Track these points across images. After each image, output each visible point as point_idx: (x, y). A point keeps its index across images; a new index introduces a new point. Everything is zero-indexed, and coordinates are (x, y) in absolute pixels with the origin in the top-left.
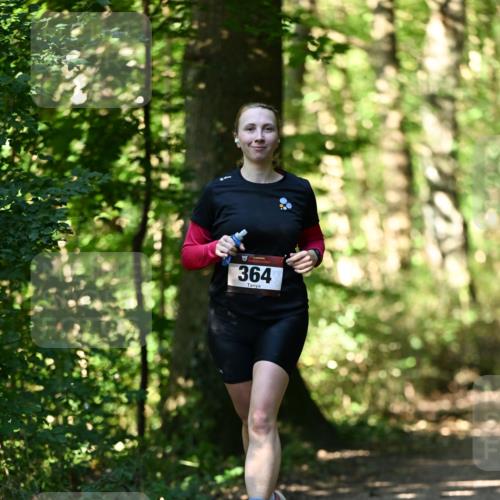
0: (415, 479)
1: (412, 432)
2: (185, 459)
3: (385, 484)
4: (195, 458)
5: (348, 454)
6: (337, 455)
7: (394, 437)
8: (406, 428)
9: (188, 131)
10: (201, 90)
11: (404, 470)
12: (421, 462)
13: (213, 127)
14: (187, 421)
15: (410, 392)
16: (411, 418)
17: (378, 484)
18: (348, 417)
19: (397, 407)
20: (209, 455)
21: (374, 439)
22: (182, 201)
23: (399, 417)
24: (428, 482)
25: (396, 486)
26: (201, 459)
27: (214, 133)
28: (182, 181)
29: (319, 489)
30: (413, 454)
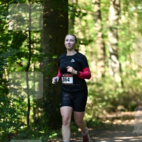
0: (106, 137)
1: (105, 123)
2: (41, 131)
3: (97, 138)
4: (43, 131)
7: (100, 125)
8: (103, 122)
9: (41, 38)
10: (45, 26)
11: (103, 134)
12: (108, 132)
13: (48, 37)
14: (41, 120)
15: (104, 112)
16: (105, 119)
17: (95, 138)
18: (87, 119)
19: (101, 116)
20: (47, 130)
21: (94, 125)
22: (40, 57)
23: (101, 119)
24: (110, 137)
25: (101, 139)
26: (45, 131)
27: (49, 38)
28: (40, 52)
29: (79, 139)
30: (105, 129)
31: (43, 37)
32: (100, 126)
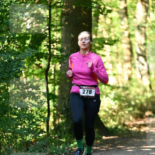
0: (133, 145)
2: (61, 139)
3: (123, 147)
4: (64, 138)
5: (112, 137)
6: (108, 138)
7: (126, 132)
8: (130, 129)
9: (62, 37)
10: (66, 24)
11: (129, 142)
12: (135, 140)
13: (70, 36)
14: (62, 127)
15: (131, 118)
16: (132, 126)
17: (121, 147)
18: (112, 126)
19: (127, 123)
20: (69, 137)
21: (120, 133)
22: (60, 58)
23: (127, 126)
24: (137, 146)
25: (127, 148)
26: (66, 138)
27: (71, 38)
28: (60, 52)
29: (103, 148)
30: (132, 137)
31: (64, 37)
32: (126, 134)
